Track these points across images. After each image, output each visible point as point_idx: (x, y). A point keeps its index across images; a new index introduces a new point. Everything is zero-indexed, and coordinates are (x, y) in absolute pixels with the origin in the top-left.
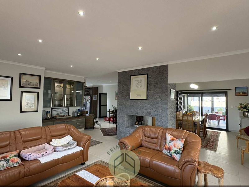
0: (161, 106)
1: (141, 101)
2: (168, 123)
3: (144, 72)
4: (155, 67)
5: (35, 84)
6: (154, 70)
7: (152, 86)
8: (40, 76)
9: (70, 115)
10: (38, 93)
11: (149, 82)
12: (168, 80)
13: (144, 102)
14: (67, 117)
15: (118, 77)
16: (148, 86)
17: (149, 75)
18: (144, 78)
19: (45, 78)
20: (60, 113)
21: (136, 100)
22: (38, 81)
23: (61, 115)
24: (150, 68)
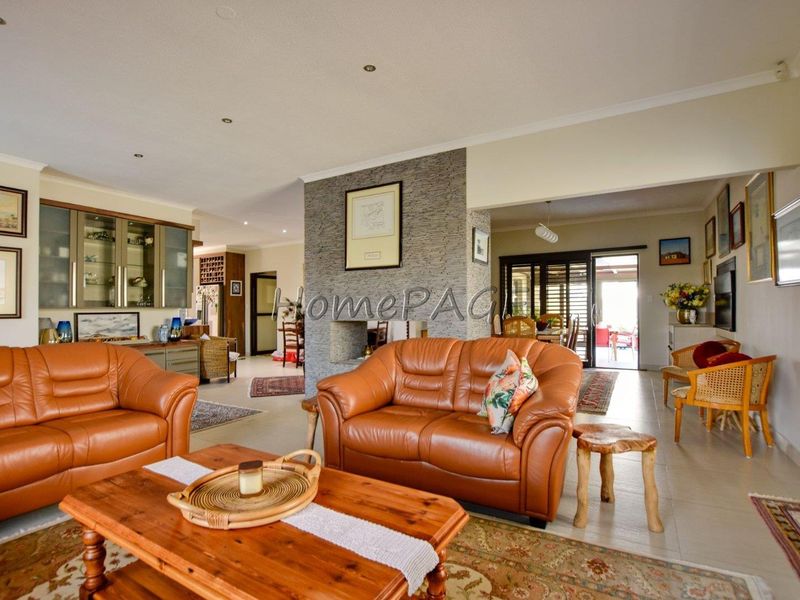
0: (445, 282)
1: (380, 271)
2: (466, 333)
3: (389, 178)
4: (425, 157)
5: (7, 220)
6: (420, 168)
7: (416, 221)
8: (25, 194)
9: (143, 337)
10: (19, 252)
11: (406, 209)
12: (464, 198)
13: (392, 276)
14: (135, 341)
15: (306, 198)
16: (404, 221)
17: (405, 185)
18: (388, 196)
19: (43, 202)
20: (109, 330)
21: (366, 272)
22: (16, 211)
23: (111, 335)
24: (409, 161)
